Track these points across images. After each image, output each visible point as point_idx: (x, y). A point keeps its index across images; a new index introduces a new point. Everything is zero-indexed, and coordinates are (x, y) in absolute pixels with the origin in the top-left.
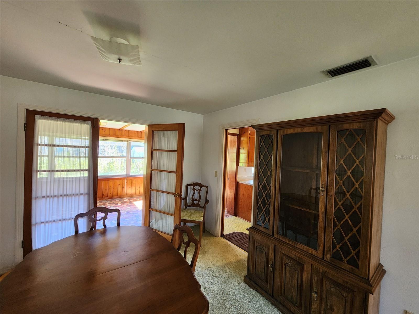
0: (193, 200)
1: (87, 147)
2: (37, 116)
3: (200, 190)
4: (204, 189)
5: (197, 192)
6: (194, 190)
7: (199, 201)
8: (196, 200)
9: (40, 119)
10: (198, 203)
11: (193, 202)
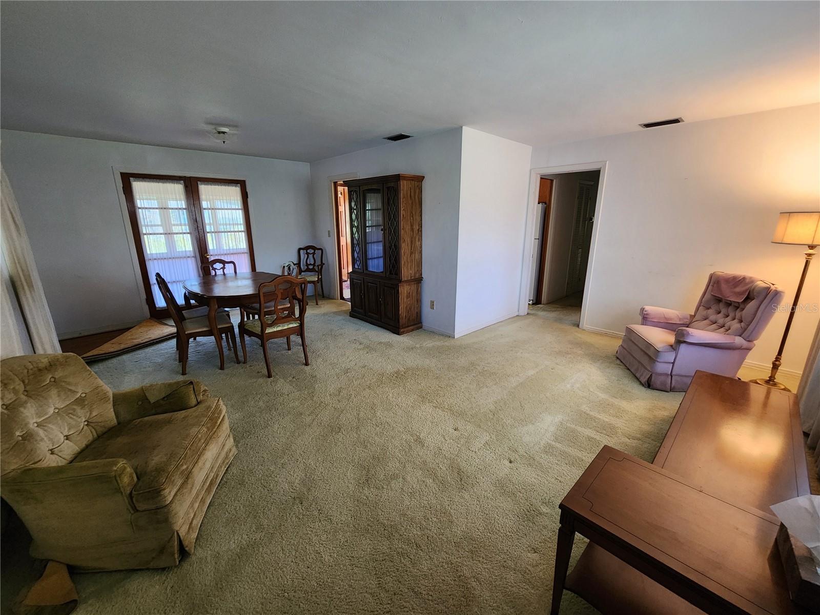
0: (307, 265)
1: (184, 209)
2: (131, 179)
3: (314, 254)
4: (318, 252)
5: (311, 256)
6: (307, 254)
7: (314, 265)
8: (311, 264)
9: (135, 181)
10: (314, 267)
11: (308, 267)
